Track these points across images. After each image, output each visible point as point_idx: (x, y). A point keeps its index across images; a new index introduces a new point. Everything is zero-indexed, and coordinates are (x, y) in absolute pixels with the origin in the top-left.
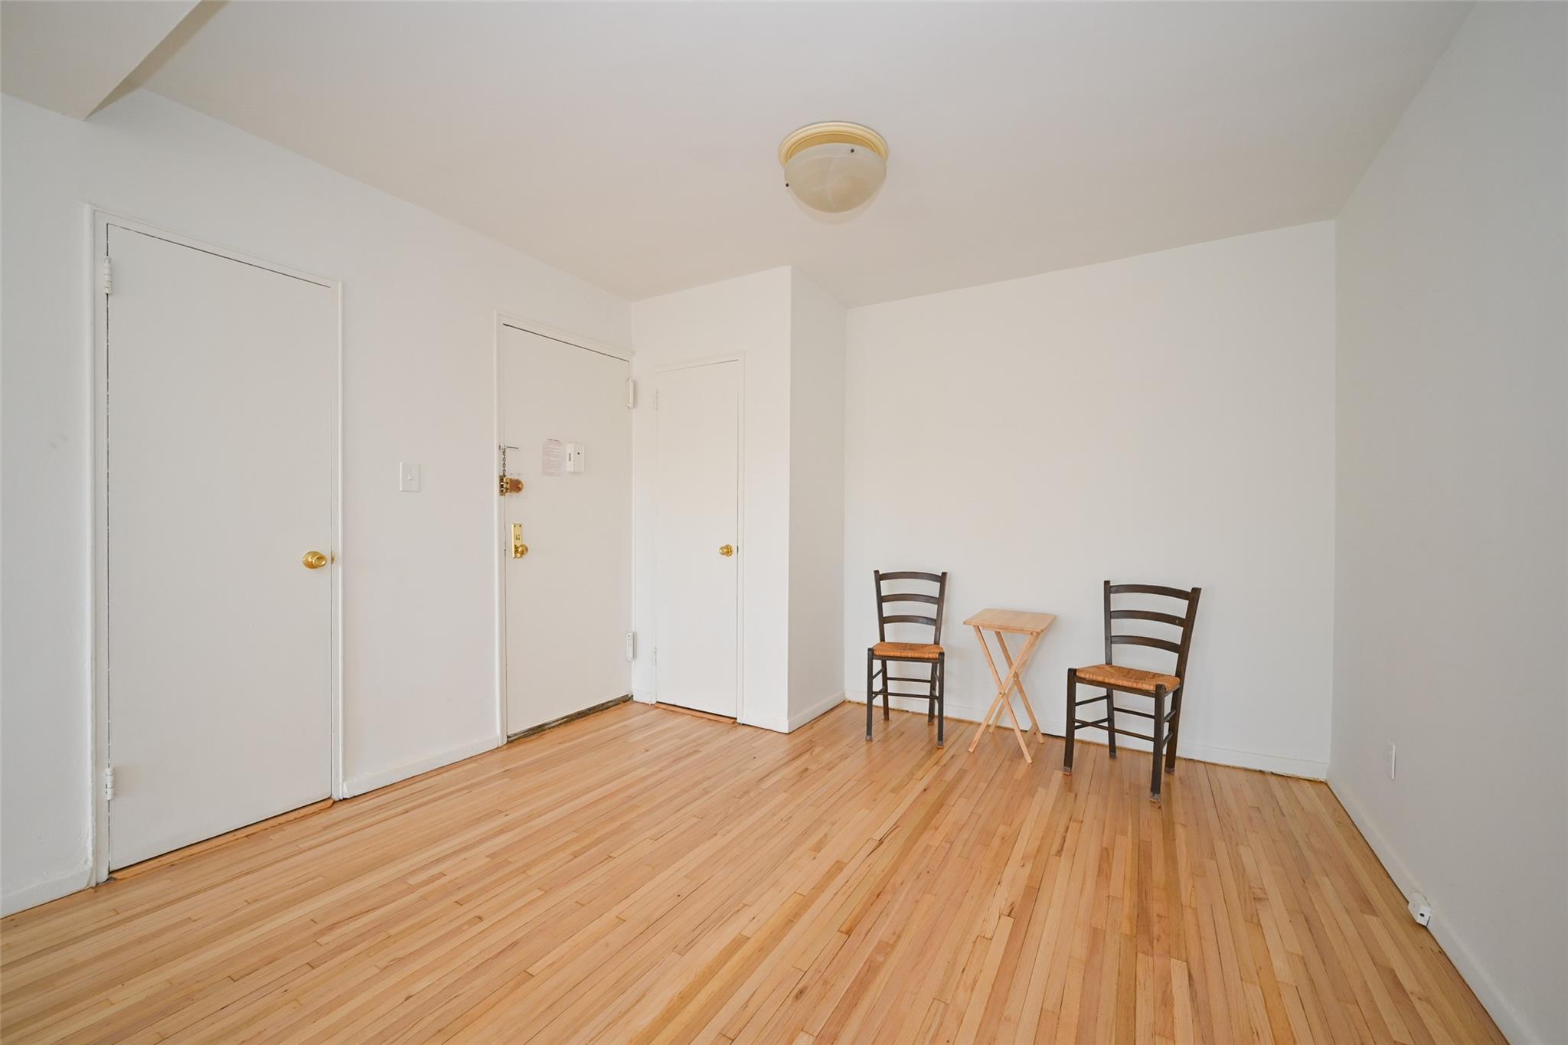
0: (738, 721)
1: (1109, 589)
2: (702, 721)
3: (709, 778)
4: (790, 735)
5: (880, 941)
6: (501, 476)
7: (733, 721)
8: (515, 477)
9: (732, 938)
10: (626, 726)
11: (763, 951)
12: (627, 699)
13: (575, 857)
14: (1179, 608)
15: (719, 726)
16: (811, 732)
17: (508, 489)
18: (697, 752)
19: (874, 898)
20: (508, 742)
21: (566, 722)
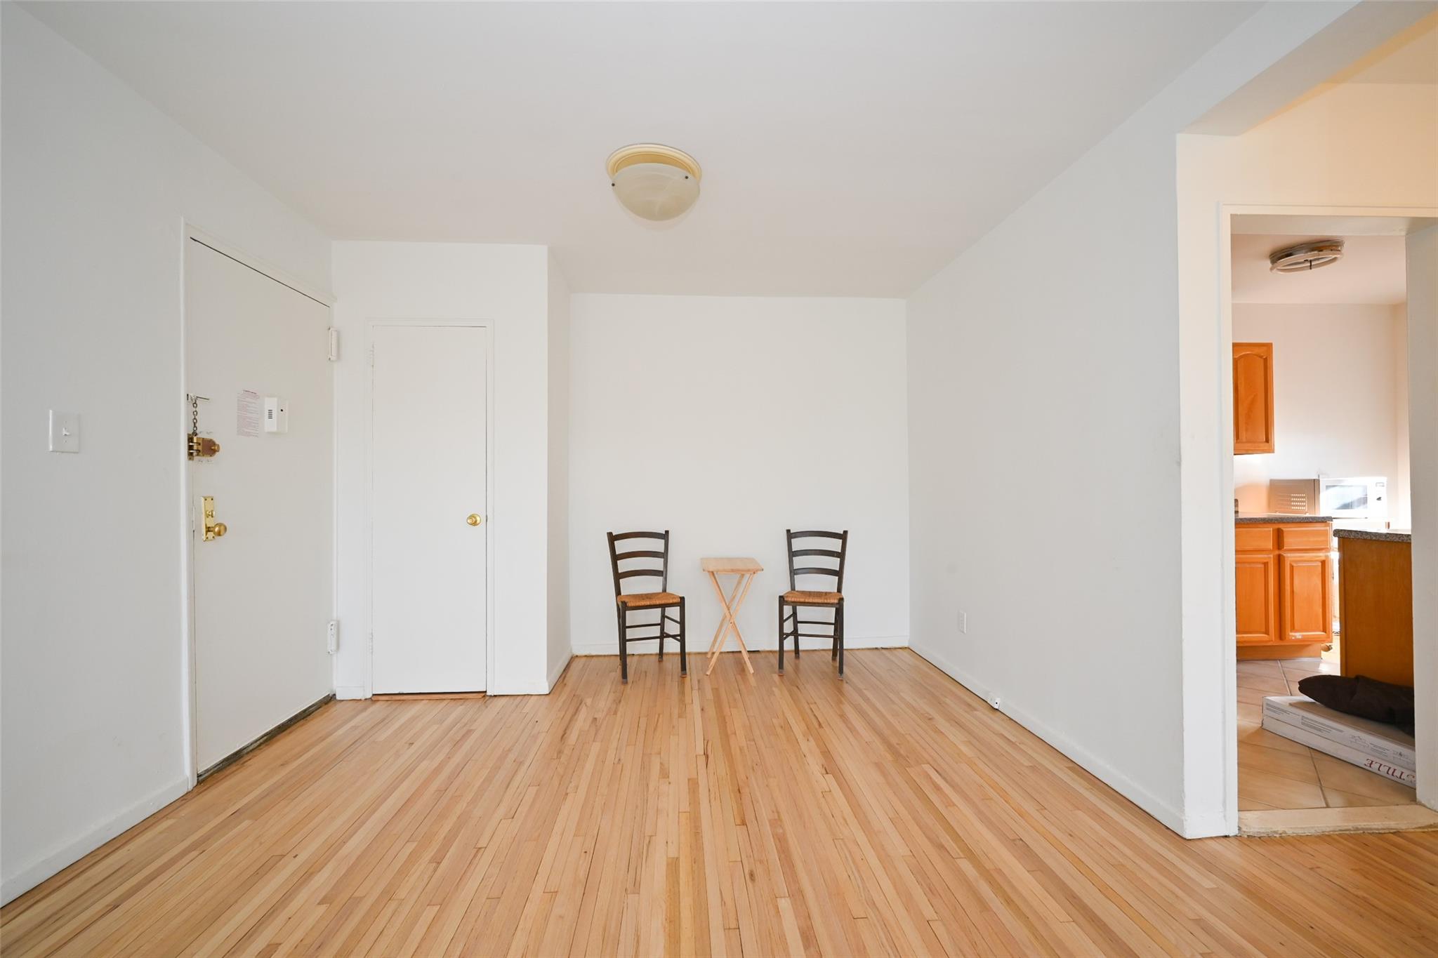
0: (488, 693)
1: (790, 535)
2: (446, 702)
3: (510, 750)
4: (551, 695)
5: (770, 821)
6: (189, 435)
7: (483, 694)
8: (207, 437)
9: (665, 863)
10: (355, 728)
11: (697, 861)
12: (330, 700)
13: (439, 863)
14: (835, 545)
15: (467, 702)
16: (567, 689)
17: (199, 451)
18: (469, 732)
19: (738, 794)
20: (199, 782)
21: (266, 741)
